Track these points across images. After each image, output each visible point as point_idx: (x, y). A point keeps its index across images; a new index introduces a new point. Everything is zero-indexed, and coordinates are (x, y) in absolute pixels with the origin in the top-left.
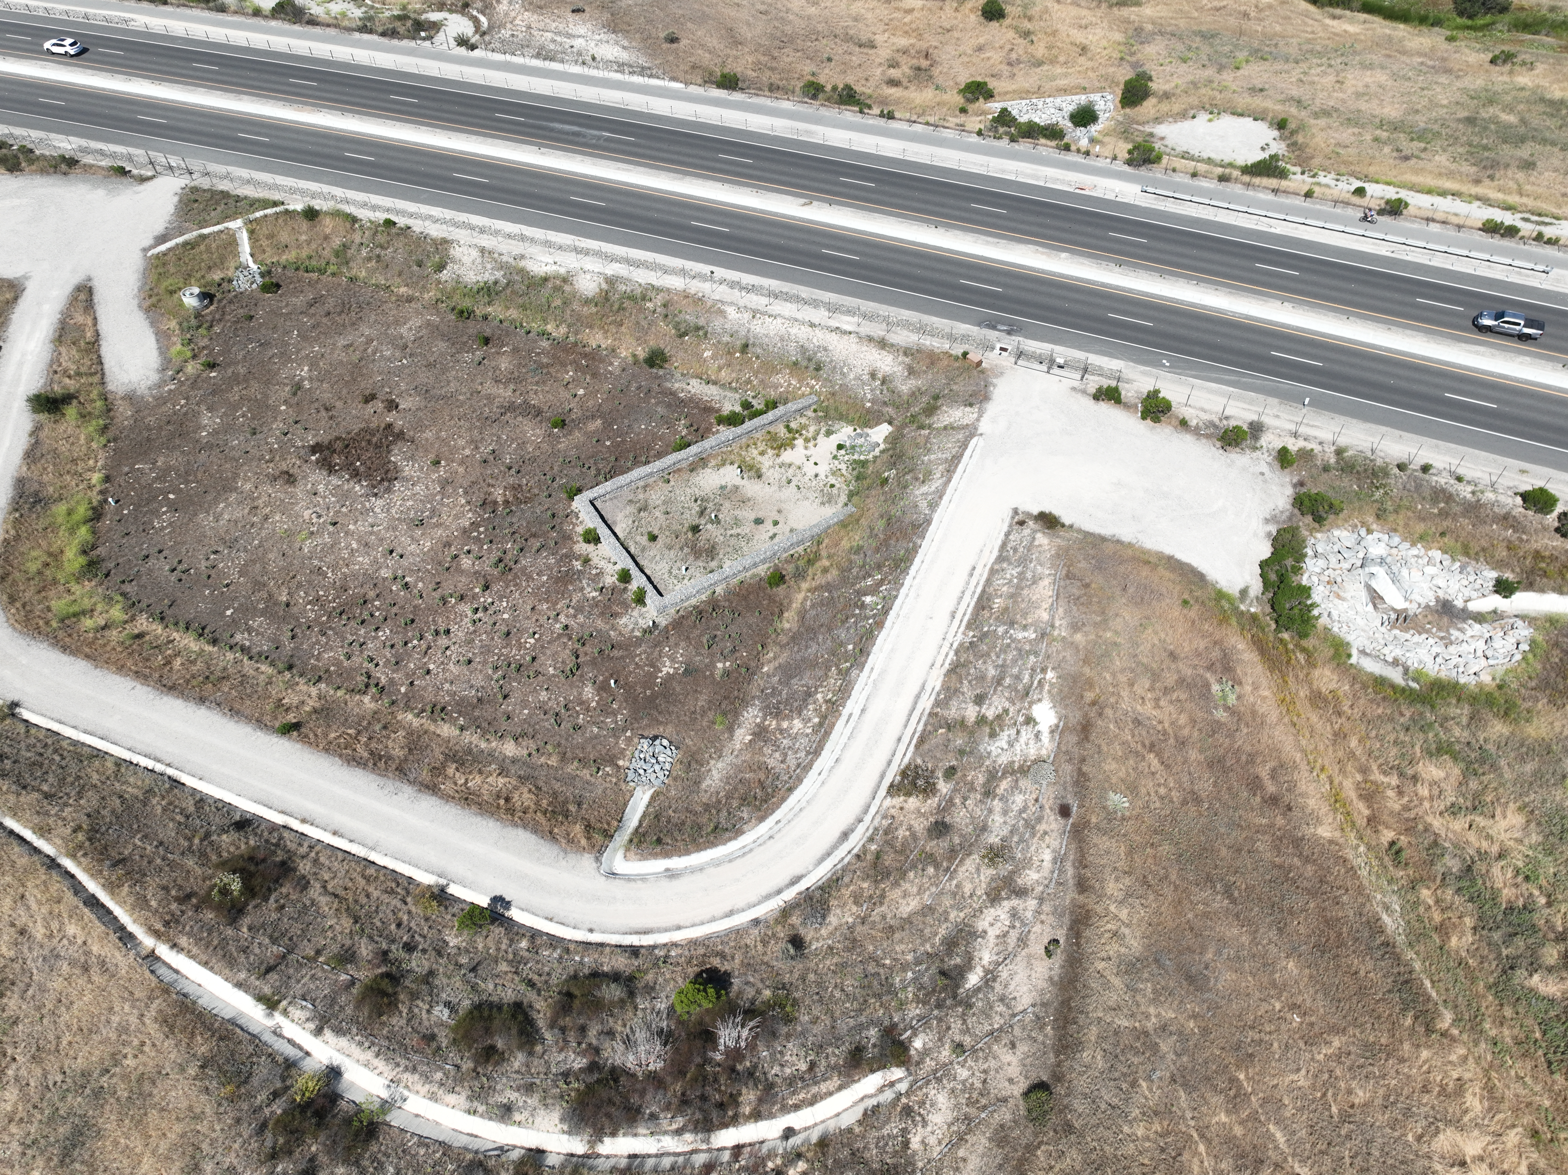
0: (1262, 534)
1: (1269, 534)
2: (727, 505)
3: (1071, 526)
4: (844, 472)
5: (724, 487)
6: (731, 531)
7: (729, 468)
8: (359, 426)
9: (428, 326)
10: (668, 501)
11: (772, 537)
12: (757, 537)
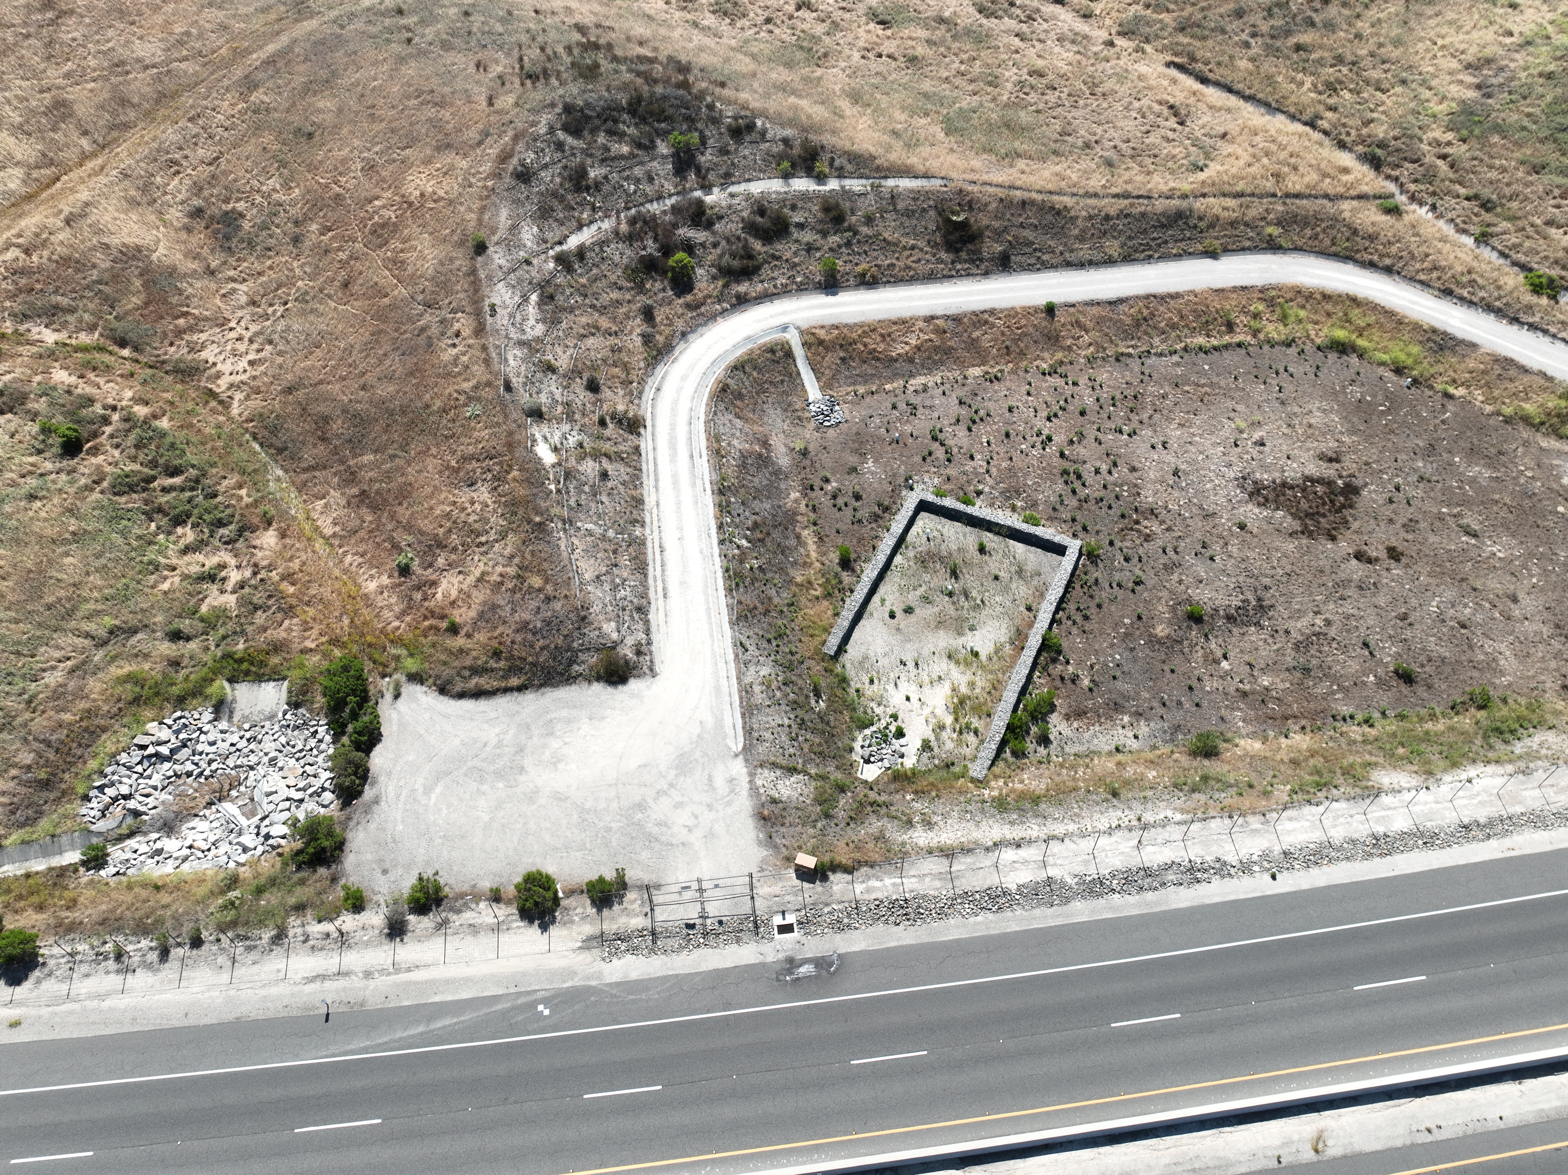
0: (382, 779)
1: (373, 784)
2: (952, 612)
3: (590, 682)
4: (873, 705)
5: (972, 629)
6: (923, 589)
7: (985, 650)
8: (1355, 525)
9: (1491, 665)
10: (1006, 589)
11: (883, 601)
12: (897, 594)
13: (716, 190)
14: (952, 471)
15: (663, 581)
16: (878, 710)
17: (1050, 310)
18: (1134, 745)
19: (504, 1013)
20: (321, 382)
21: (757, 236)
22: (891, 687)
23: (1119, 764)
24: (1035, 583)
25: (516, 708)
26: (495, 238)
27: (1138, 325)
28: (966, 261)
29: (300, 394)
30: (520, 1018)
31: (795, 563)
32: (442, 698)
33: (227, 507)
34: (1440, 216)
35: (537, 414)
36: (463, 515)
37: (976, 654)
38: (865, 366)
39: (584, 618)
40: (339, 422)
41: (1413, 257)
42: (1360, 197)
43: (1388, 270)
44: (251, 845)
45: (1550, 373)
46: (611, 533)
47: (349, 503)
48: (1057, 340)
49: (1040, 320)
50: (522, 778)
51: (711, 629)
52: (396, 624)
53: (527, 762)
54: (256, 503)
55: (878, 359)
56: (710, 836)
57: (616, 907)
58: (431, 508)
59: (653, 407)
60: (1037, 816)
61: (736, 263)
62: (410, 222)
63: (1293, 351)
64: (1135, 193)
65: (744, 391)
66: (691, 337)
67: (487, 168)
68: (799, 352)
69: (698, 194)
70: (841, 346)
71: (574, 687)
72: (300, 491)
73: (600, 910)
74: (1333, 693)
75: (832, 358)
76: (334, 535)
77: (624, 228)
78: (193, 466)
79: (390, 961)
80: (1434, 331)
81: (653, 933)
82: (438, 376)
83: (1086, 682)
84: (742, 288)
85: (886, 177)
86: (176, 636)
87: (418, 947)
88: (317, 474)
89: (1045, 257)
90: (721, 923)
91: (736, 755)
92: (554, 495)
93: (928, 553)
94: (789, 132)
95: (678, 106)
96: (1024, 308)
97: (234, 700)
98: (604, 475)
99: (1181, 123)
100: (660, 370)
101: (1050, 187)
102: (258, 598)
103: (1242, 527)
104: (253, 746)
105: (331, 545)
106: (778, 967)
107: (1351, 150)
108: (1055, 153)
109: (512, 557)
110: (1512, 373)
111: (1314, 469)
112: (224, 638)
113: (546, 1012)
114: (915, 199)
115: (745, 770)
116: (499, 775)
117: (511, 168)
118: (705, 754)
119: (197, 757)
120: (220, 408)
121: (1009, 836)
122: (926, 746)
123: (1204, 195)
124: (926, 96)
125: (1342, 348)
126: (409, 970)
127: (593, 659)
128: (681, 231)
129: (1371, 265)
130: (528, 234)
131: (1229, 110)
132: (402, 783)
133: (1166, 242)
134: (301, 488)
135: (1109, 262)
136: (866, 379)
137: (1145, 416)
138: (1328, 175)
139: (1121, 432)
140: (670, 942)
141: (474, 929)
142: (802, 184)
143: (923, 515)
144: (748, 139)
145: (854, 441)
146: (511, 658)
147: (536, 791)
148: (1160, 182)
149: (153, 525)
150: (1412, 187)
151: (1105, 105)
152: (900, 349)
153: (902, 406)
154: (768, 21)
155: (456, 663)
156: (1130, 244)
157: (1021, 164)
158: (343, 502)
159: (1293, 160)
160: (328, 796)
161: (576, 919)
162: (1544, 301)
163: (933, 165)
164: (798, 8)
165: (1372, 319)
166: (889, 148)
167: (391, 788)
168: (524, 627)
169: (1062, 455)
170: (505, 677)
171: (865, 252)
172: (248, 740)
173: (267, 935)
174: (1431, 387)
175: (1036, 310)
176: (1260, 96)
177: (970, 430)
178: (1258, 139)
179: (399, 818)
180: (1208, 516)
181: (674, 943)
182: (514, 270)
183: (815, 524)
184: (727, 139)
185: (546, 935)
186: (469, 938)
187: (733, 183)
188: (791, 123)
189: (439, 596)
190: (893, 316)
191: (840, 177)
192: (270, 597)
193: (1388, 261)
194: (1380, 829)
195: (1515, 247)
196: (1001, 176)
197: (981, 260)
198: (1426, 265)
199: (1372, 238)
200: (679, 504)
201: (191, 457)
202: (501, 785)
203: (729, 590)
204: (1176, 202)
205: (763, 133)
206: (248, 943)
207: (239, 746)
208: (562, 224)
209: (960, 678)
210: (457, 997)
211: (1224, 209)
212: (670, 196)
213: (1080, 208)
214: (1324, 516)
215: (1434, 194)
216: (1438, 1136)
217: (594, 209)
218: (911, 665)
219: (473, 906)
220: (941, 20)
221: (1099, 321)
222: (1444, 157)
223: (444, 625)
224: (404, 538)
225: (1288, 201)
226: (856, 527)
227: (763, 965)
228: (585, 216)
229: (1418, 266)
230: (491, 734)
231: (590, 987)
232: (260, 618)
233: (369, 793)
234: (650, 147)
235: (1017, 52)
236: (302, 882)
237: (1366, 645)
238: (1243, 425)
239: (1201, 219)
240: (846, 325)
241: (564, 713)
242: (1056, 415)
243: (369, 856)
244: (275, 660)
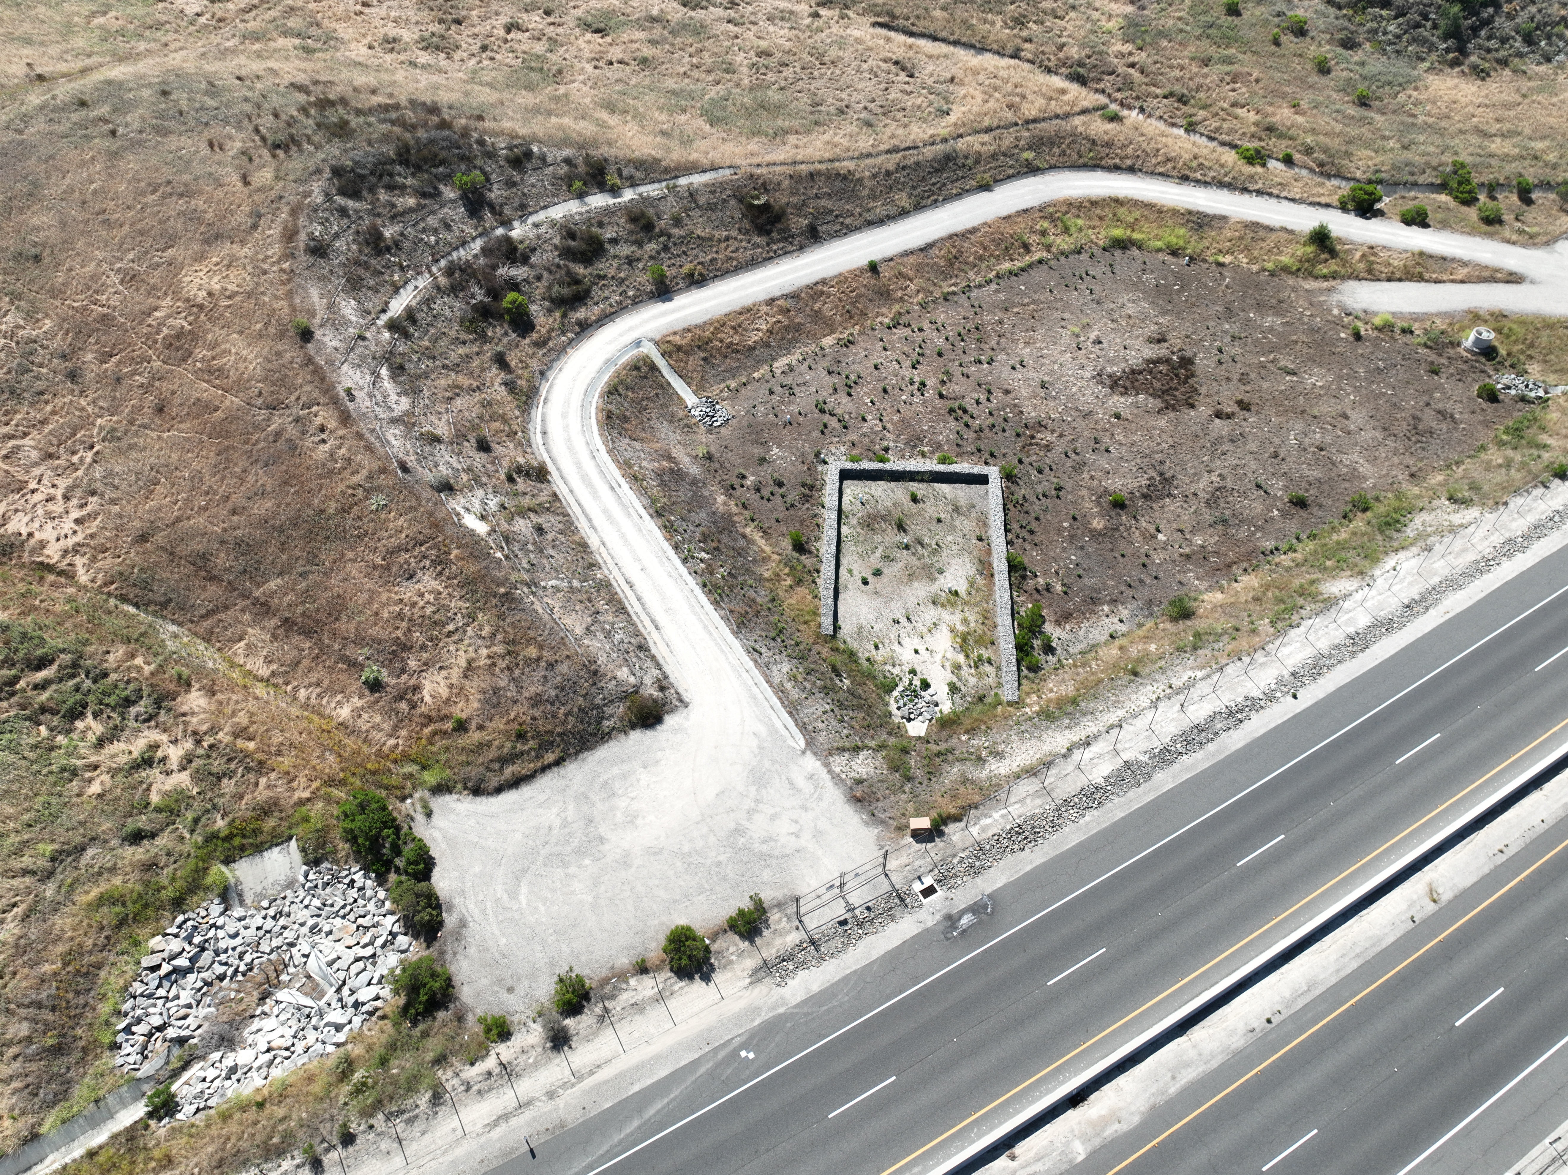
0: (457, 901)
1: (450, 910)
2: (917, 563)
3: (625, 732)
4: (889, 667)
5: (941, 572)
6: (880, 549)
7: (962, 587)
8: (1203, 390)
9: (1354, 475)
10: (953, 528)
11: (850, 571)
12: (860, 562)
13: (516, 224)
14: (853, 436)
15: (648, 614)
16: (896, 671)
17: (873, 268)
18: (1123, 628)
19: (711, 1074)
20: (178, 520)
21: (575, 261)
22: (896, 646)
23: (1121, 648)
24: (973, 515)
25: (563, 782)
26: (317, 321)
27: (952, 265)
28: (779, 241)
29: (159, 538)
30: (729, 1071)
31: (755, 561)
32: (478, 799)
33: (128, 682)
34: (1150, 116)
35: (447, 487)
36: (416, 610)
37: (956, 593)
38: (728, 361)
39: (595, 673)
40: (222, 555)
41: (1147, 155)
42: (1084, 112)
43: (1131, 170)
44: (343, 1020)
45: (1289, 227)
46: (576, 583)
47: (275, 637)
48: (889, 295)
49: (867, 279)
50: (606, 847)
51: (718, 644)
52: (392, 742)
53: (602, 830)
54: (161, 669)
55: (737, 351)
56: (818, 834)
57: (766, 933)
58: (377, 614)
59: (548, 451)
60: (1085, 714)
61: (566, 291)
62: (209, 326)
63: (1084, 256)
64: (903, 146)
65: (627, 413)
66: (551, 375)
67: (276, 250)
68: (661, 363)
69: (500, 231)
70: (699, 347)
71: (612, 743)
72: (209, 641)
73: (752, 942)
74: (1254, 533)
75: (694, 361)
76: (273, 674)
77: (443, 281)
78: (63, 651)
79: (567, 1072)
80: (1190, 213)
81: (813, 942)
82: (320, 476)
83: (1059, 588)
84: (581, 314)
85: (676, 177)
86: (136, 837)
87: (590, 1047)
88: (221, 616)
89: (848, 221)
90: (868, 909)
91: (804, 752)
92: (504, 562)
93: (869, 515)
94: (567, 152)
95: (448, 148)
96: (851, 272)
97: (238, 882)
98: (540, 530)
99: (911, 76)
100: (537, 414)
101: (827, 155)
102: (217, 765)
103: (1118, 416)
104: (282, 921)
105: (276, 686)
106: (941, 928)
107: (1056, 74)
108: (816, 123)
109: (493, 635)
110: (1262, 233)
111: (1150, 352)
112: (196, 821)
113: (751, 1055)
114: (713, 192)
115: (818, 763)
116: (580, 852)
117: (302, 245)
118: (774, 762)
119: (223, 957)
120: (63, 580)
121: (1076, 739)
122: (953, 689)
123: (961, 136)
124: (674, 92)
125: (1122, 245)
126: (591, 1073)
127: (620, 709)
128: (500, 271)
129: (1116, 168)
130: (348, 308)
131: (946, 56)
132: (481, 897)
133: (944, 185)
134: (208, 638)
135: (904, 213)
136: (733, 373)
137: (993, 343)
138: (1051, 99)
139: (980, 362)
140: (832, 944)
141: (638, 1007)
142: (598, 201)
143: (846, 483)
144: (529, 166)
145: (750, 433)
146: (538, 735)
147: (627, 854)
148: (918, 132)
149: (43, 728)
150: (1119, 95)
151: (838, 72)
152: (754, 337)
153: (778, 389)
154: (484, 48)
155: (480, 760)
156: (915, 193)
157: (792, 139)
158: (268, 637)
159: (1019, 90)
160: (403, 941)
161: (734, 958)
162: (1259, 169)
163: (714, 156)
164: (509, 31)
165: (1137, 214)
166: (668, 150)
167: (472, 907)
168: (536, 701)
169: (941, 396)
170: (538, 757)
171: (684, 253)
172: (274, 918)
173: (423, 1100)
174: (1205, 261)
175: (862, 271)
176: (964, 39)
177: (849, 395)
178: (981, 78)
179: (497, 932)
180: (1087, 415)
181: (837, 943)
182: (352, 349)
183: (753, 520)
184: (510, 171)
185: (712, 984)
186: (638, 1018)
187: (531, 213)
188: (565, 142)
189: (427, 699)
190: (737, 307)
191: (633, 185)
192: (230, 760)
193: (1129, 162)
194: (1351, 630)
195: (1217, 130)
196: (781, 154)
197: (793, 237)
198: (1159, 159)
199: (1109, 144)
200: (623, 536)
201: (53, 641)
202: (587, 862)
203: (716, 604)
204: (940, 147)
205: (543, 158)
206: (406, 1116)
207: (267, 927)
208: (377, 291)
209: (952, 618)
210: (656, 1078)
211: (983, 144)
212: (474, 239)
213: (864, 169)
214: (1176, 389)
215: (1138, 98)
216: (1510, 852)
217: (402, 268)
218: (903, 621)
219: (624, 986)
220: (654, 20)
221: (919, 268)
222: (1132, 65)
223: (449, 725)
224: (360, 654)
225: (1031, 126)
226: (791, 511)
227: (927, 930)
228: (396, 277)
229: (1154, 161)
230: (551, 816)
231: (780, 1015)
232: (228, 786)
233: (450, 920)
234: (435, 195)
235: (737, 37)
236: (425, 1034)
237: (1259, 486)
238: (1077, 330)
239: (966, 157)
240: (696, 326)
241: (616, 771)
242: (918, 362)
243: (485, 981)
244: (270, 823)
